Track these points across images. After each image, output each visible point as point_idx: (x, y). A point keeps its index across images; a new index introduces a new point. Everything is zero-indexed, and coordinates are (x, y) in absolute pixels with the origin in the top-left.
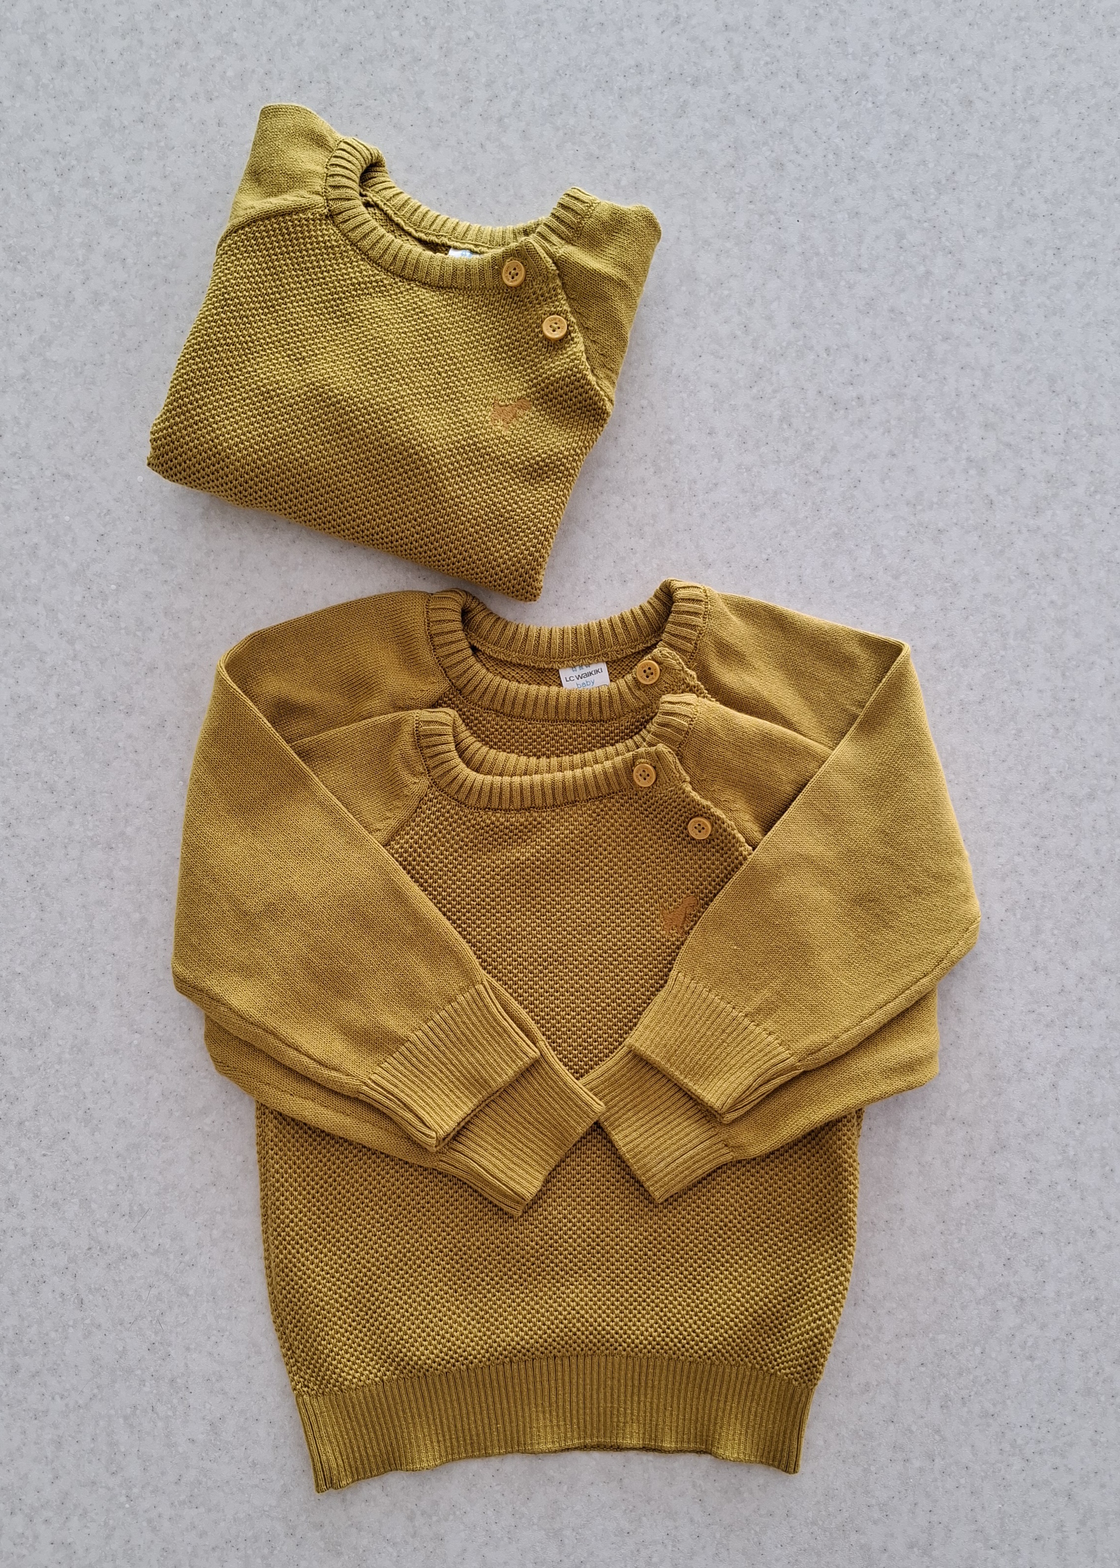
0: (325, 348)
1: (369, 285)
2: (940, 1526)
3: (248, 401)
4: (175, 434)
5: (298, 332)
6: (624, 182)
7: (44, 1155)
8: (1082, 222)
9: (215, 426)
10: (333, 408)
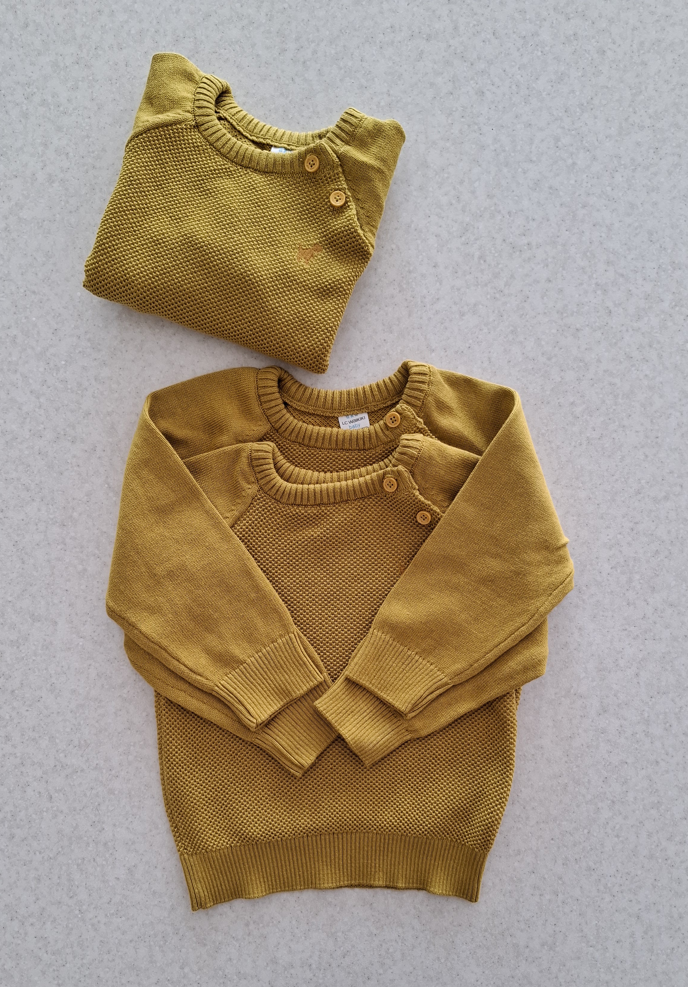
0: (193, 212)
1: (221, 171)
2: (561, 933)
3: (145, 246)
4: (100, 267)
5: (176, 202)
6: (382, 104)
7: (27, 710)
8: (672, 131)
9: (124, 262)
10: (198, 251)
